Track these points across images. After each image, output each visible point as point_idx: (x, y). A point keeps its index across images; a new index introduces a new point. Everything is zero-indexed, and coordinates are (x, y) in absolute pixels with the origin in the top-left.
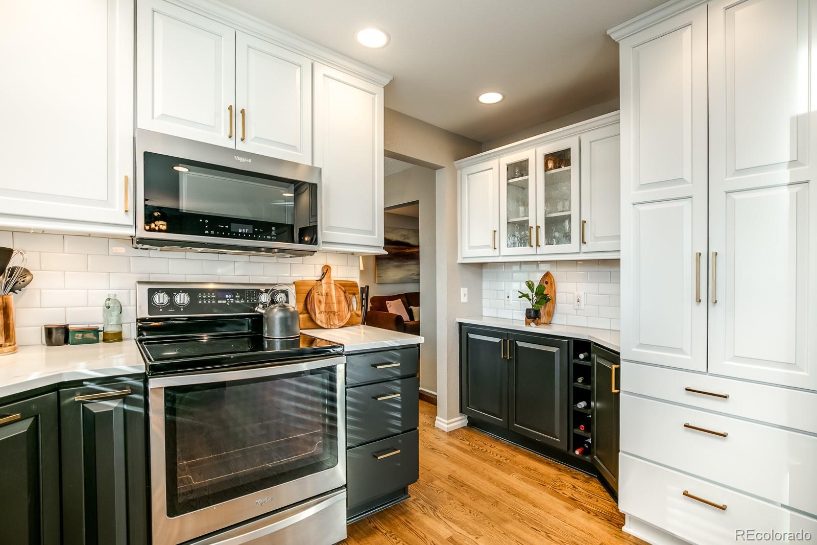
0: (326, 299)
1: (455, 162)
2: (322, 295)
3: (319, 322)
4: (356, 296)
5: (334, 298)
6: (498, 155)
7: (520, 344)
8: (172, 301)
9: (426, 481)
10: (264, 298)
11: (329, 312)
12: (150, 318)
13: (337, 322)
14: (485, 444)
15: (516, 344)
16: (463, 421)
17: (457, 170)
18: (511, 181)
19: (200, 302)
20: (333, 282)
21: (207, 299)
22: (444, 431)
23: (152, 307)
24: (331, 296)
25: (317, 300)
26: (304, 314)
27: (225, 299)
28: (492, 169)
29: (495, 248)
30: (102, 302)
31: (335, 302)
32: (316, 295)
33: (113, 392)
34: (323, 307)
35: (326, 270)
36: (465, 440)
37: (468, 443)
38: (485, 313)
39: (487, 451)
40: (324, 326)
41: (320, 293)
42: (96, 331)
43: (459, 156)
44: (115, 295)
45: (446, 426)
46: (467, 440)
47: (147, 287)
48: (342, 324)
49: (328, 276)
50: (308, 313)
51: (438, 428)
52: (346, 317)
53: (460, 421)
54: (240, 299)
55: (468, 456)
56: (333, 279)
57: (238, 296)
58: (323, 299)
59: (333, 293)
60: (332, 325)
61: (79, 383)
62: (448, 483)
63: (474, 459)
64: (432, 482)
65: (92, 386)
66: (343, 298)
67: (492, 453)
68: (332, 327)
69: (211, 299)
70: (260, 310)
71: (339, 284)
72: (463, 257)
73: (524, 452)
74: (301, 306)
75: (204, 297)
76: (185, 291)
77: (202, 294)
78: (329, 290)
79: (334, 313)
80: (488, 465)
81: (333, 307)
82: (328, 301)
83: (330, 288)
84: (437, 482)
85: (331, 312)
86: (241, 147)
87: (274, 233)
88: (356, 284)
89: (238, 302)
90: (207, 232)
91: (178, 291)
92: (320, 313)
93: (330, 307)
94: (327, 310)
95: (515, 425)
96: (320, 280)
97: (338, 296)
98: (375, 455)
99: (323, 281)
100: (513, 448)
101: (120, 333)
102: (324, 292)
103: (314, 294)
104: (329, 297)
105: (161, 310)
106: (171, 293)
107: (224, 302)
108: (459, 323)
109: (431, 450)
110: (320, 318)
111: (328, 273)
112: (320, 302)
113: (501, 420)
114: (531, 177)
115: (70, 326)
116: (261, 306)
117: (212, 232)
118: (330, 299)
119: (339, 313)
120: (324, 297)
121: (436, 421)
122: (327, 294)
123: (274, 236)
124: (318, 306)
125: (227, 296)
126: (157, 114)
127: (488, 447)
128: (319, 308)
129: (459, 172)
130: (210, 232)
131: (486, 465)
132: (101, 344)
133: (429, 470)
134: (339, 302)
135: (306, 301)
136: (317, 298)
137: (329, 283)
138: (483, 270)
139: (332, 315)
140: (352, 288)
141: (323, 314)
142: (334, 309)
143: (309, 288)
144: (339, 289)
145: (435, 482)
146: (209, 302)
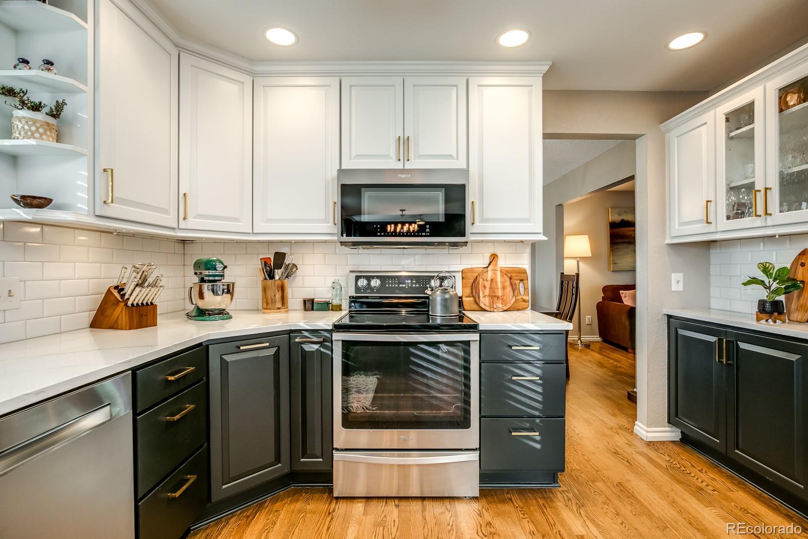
0: (491, 284)
1: (661, 125)
2: (487, 281)
3: (482, 305)
4: (524, 282)
5: (499, 285)
6: (715, 104)
7: (743, 346)
8: (369, 284)
9: (587, 479)
10: (434, 283)
11: (493, 297)
12: (356, 296)
13: (500, 306)
14: (694, 466)
15: (737, 345)
16: (673, 434)
17: (665, 133)
18: (732, 134)
19: (387, 286)
20: (499, 269)
21: (392, 284)
22: (642, 439)
23: (358, 289)
24: (496, 282)
25: (482, 286)
26: (470, 297)
27: (405, 284)
28: (705, 123)
29: (708, 223)
30: (330, 284)
31: (500, 287)
32: (481, 281)
33: (315, 339)
34: (487, 292)
35: (494, 257)
36: (666, 454)
37: (668, 458)
38: (714, 304)
39: (690, 473)
40: (487, 308)
41: (485, 279)
42: (328, 303)
43: (666, 117)
44: (338, 280)
45: (645, 433)
46: (668, 456)
47: (354, 275)
48: (506, 308)
49: (495, 263)
50: (473, 297)
51: (637, 435)
52: (510, 302)
53: (669, 433)
54: (416, 284)
55: (659, 471)
56: (500, 266)
57: (415, 282)
58: (488, 284)
59: (499, 278)
60: (495, 309)
61: (300, 331)
62: (613, 489)
63: (664, 476)
64: (593, 482)
65: (306, 334)
66: (508, 283)
67: (696, 477)
68: (495, 310)
69: (395, 284)
70: (429, 292)
71: (505, 270)
72: (672, 236)
73: (751, 490)
74: (468, 291)
75: (390, 282)
76: (378, 277)
77: (389, 280)
78: (494, 276)
79: (498, 297)
80: (680, 489)
81: (498, 292)
82: (492, 287)
83: (495, 274)
84: (600, 484)
85: (495, 296)
86: (408, 166)
87: (428, 230)
88: (525, 270)
89: (414, 286)
90: (379, 234)
91: (373, 277)
92: (484, 297)
93: (494, 292)
94: (491, 295)
95: (737, 451)
96: (487, 267)
97: (503, 282)
98: (511, 430)
99: (490, 268)
100: (736, 482)
101: (341, 305)
102: (489, 278)
103: (479, 280)
104: (494, 283)
105: (362, 291)
106: (369, 278)
107: (404, 286)
108: (667, 315)
109: (614, 454)
110: (484, 302)
111: (494, 260)
112: (485, 287)
113: (718, 441)
114: (758, 125)
115: (315, 300)
116: (429, 289)
117: (383, 234)
118: (495, 286)
119: (503, 297)
120: (489, 283)
121: (636, 427)
122: (492, 280)
123: (428, 232)
124: (482, 290)
125: (406, 281)
126: (353, 154)
127: (694, 472)
128: (484, 292)
129: (667, 135)
130: (381, 234)
131: (679, 488)
132: (331, 312)
133: (598, 471)
134: (504, 288)
135: (472, 286)
136: (482, 283)
137: (495, 270)
138: (711, 251)
139: (496, 299)
140: (519, 275)
141: (487, 299)
142: (498, 294)
143: (476, 275)
144: (505, 276)
145: (597, 484)
146: (393, 286)
